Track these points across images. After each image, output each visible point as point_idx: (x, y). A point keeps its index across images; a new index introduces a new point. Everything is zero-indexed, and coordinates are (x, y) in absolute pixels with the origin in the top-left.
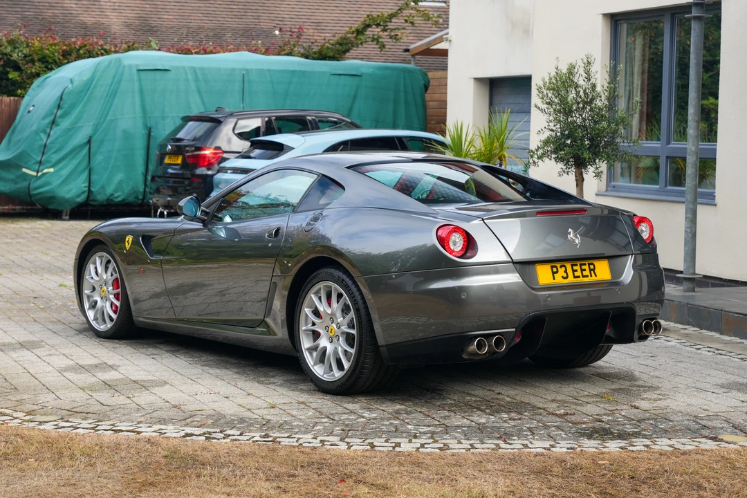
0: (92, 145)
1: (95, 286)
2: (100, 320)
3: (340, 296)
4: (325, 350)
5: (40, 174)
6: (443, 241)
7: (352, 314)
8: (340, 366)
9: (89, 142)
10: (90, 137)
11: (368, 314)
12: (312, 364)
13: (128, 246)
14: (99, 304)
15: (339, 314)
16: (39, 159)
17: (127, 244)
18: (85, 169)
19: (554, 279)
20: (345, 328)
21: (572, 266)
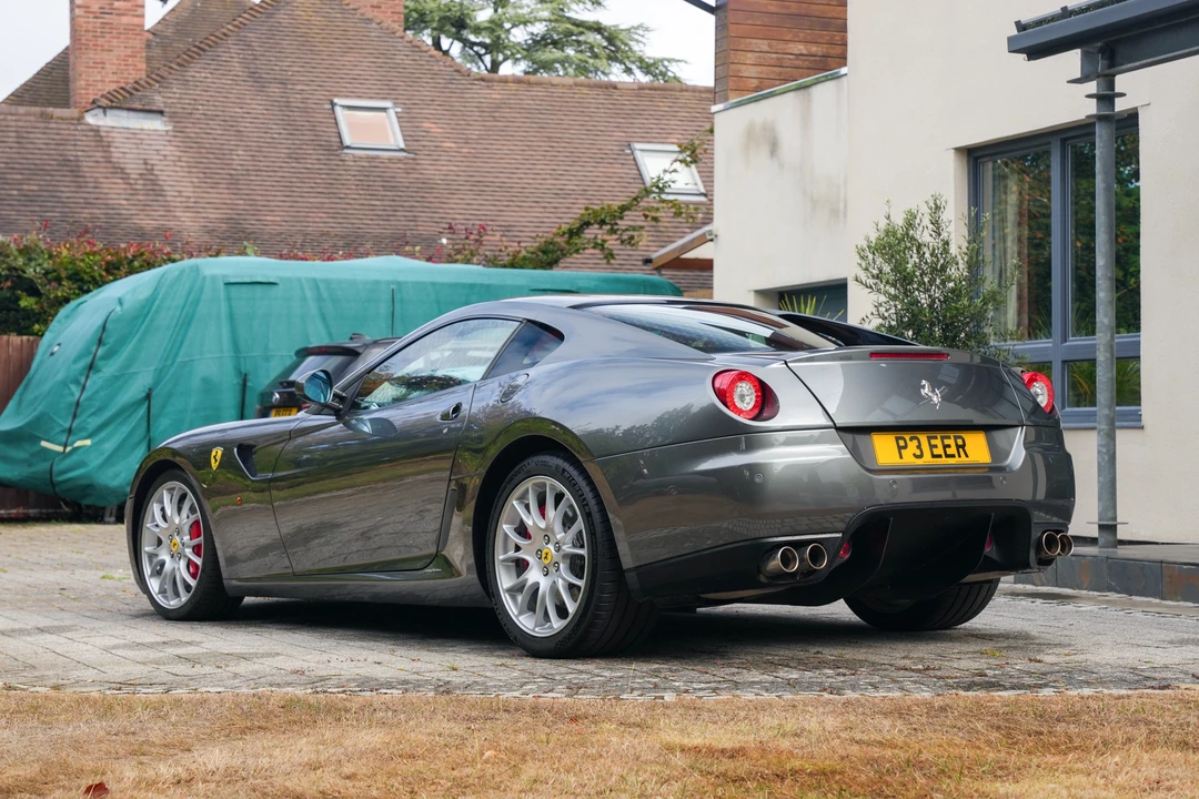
0: (152, 403)
1: (163, 539)
2: (170, 593)
3: (559, 498)
4: (536, 588)
5: (68, 449)
6: (723, 395)
7: (580, 524)
8: (562, 611)
9: (148, 397)
10: (150, 389)
11: (606, 520)
12: (516, 613)
13: (214, 465)
14: (168, 566)
15: (558, 527)
16: (67, 425)
17: (213, 461)
18: (140, 442)
19: (901, 458)
20: (568, 549)
21: (929, 438)
